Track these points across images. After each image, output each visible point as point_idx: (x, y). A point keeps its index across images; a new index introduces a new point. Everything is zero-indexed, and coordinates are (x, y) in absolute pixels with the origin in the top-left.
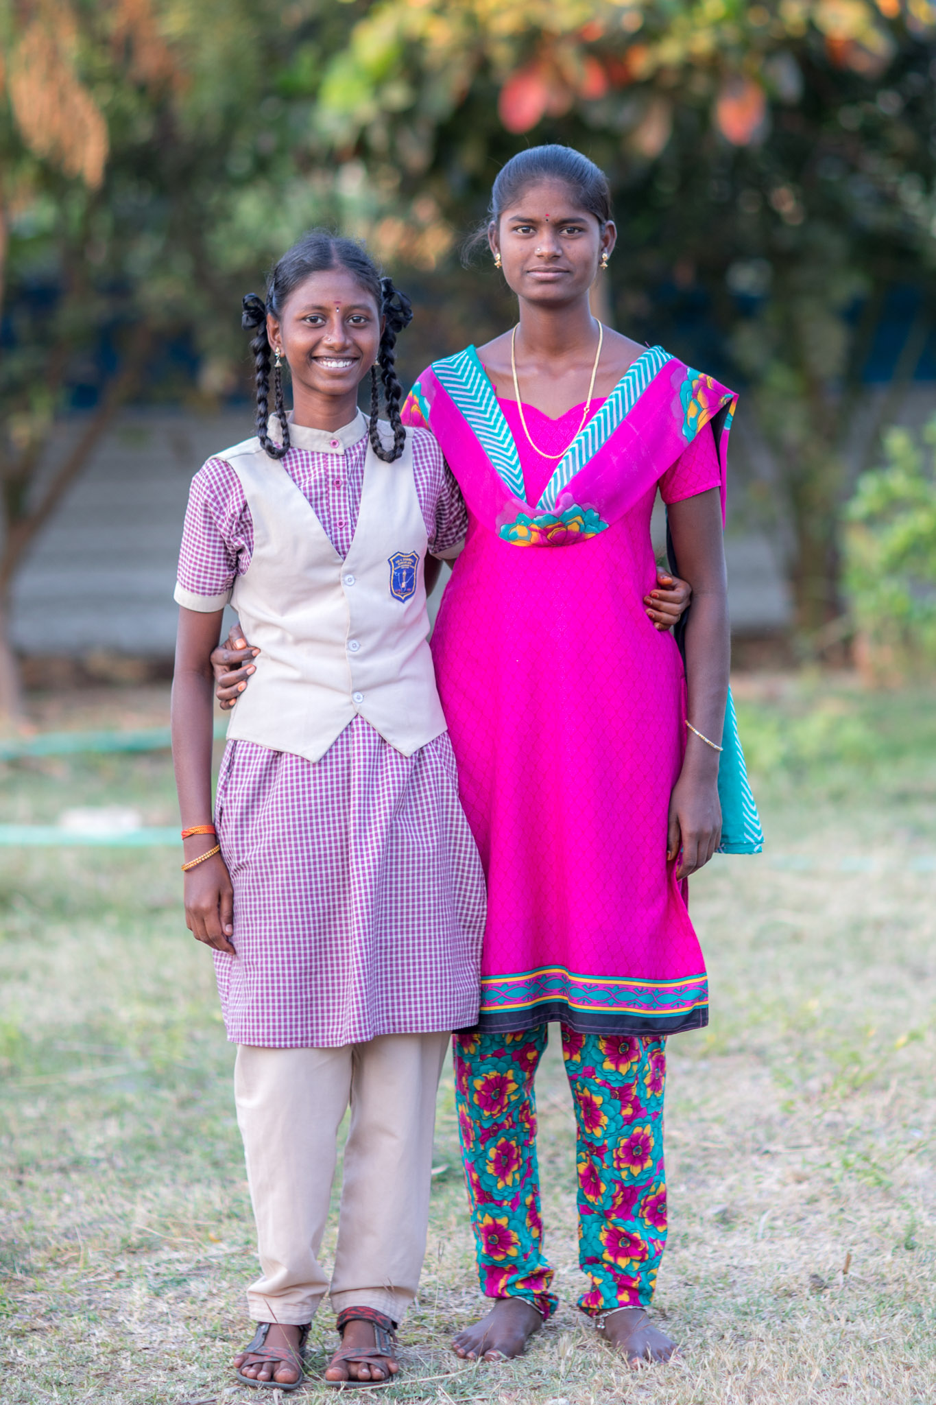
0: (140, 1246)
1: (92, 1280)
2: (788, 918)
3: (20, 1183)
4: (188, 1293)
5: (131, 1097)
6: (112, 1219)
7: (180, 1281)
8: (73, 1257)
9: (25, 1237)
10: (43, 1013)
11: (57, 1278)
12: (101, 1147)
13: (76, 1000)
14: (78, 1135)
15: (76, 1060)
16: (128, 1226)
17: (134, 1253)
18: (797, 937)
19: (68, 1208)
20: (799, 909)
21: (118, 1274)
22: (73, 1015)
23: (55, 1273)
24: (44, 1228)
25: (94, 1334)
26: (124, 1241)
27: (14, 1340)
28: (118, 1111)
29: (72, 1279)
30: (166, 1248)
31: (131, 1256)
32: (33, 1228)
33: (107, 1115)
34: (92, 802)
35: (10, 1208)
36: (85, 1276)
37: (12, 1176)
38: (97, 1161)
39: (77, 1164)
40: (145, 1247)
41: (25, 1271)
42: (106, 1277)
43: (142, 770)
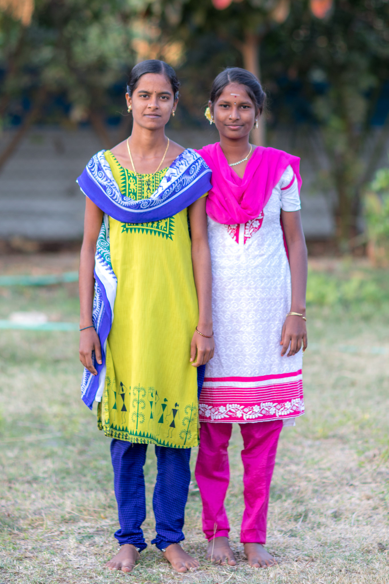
0: (70, 520)
1: (50, 535)
2: (349, 375)
3: (10, 488)
4: (95, 542)
5: (56, 449)
6: (54, 506)
7: (90, 537)
8: (40, 524)
9: (16, 514)
10: (12, 408)
11: (33, 533)
12: (45, 472)
13: (26, 402)
14: (34, 466)
15: (28, 431)
16: (63, 510)
17: (67, 523)
18: (353, 384)
19: (34, 501)
20: (353, 370)
21: (62, 532)
22: (25, 409)
23: (32, 531)
24: (24, 510)
25: (54, 560)
26: (62, 517)
27: (18, 562)
28: (51, 455)
29: (40, 534)
30: (82, 521)
31: (66, 524)
32: (20, 510)
33: (46, 457)
34: (23, 309)
35: (7, 500)
36: (46, 533)
37: (7, 485)
38: (44, 479)
39: (35, 479)
40: (73, 520)
41: (18, 529)
42: (56, 533)
43: (43, 294)
